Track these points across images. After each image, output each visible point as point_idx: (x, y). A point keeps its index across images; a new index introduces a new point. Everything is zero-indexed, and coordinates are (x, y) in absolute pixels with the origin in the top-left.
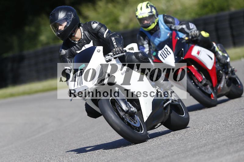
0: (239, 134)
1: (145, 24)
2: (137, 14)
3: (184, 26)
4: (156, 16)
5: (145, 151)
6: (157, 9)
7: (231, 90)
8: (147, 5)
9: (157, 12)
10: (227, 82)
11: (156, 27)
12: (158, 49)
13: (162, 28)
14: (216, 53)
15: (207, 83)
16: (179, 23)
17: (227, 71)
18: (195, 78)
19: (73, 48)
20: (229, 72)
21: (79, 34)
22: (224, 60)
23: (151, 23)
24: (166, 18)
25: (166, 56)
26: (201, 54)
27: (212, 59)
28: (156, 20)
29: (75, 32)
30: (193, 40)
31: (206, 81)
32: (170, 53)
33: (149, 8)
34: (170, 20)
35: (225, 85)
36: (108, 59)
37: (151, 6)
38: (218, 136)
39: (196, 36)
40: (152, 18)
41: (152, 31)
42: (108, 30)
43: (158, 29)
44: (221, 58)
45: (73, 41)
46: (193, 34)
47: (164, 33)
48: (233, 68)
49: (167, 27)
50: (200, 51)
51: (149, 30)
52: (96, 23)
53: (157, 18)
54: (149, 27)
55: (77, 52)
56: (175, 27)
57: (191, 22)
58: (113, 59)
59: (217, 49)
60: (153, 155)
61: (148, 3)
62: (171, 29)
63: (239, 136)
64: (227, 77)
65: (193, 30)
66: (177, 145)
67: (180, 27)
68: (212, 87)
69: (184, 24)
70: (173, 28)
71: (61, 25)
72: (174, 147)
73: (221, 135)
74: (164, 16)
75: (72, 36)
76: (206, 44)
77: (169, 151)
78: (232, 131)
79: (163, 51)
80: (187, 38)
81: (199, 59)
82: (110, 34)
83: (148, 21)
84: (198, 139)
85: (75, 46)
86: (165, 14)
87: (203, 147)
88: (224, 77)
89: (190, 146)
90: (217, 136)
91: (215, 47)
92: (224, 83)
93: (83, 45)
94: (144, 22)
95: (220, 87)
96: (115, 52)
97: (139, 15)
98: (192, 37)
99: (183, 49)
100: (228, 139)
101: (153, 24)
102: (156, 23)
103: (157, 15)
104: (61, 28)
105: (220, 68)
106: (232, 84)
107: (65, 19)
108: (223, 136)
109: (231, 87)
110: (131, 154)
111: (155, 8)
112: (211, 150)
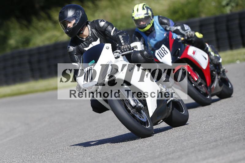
0: (207, 142)
1: (141, 25)
2: (133, 16)
3: (179, 28)
4: (152, 18)
5: (113, 157)
6: (152, 10)
7: (222, 90)
8: (143, 7)
9: (152, 13)
10: (219, 82)
11: (151, 28)
12: (155, 49)
13: (158, 29)
14: (209, 53)
15: (202, 82)
16: (173, 24)
17: (219, 71)
18: (191, 77)
19: (80, 45)
20: (221, 73)
21: (87, 31)
22: (216, 60)
23: (147, 25)
24: (161, 19)
25: (163, 55)
26: (196, 54)
27: (206, 59)
28: (152, 21)
29: (83, 29)
30: (189, 40)
31: (201, 81)
32: (167, 53)
33: (145, 9)
34: (165, 21)
35: (218, 85)
36: (116, 56)
37: (147, 8)
38: (187, 143)
39: (191, 37)
40: (148, 19)
41: (147, 32)
42: (114, 28)
43: (153, 30)
44: (214, 58)
45: (80, 39)
46: (188, 34)
47: (160, 33)
48: (224, 68)
49: (162, 28)
50: (196, 51)
51: (145, 31)
52: (104, 21)
53: (152, 19)
54: (145, 28)
55: (84, 49)
56: (170, 29)
57: (185, 24)
58: (121, 56)
59: (210, 50)
60: (121, 161)
61: (144, 5)
62: (165, 30)
63: (207, 143)
64: (219, 77)
65: (189, 31)
66: (145, 152)
67: (175, 28)
68: (206, 86)
69: (179, 26)
70: (168, 29)
71: (70, 23)
72: (142, 153)
73: (189, 142)
74: (159, 17)
75: (80, 33)
76: (200, 45)
77: (138, 157)
78: (201, 139)
79: (160, 50)
80: (182, 39)
81: (195, 59)
82: (117, 32)
83: (144, 22)
84: (167, 146)
85: (83, 43)
86: (160, 16)
87: (171, 154)
88: (217, 77)
89: (158, 153)
90: (185, 144)
91: (207, 48)
92: (217, 82)
93: (91, 43)
94: (140, 23)
95: (213, 86)
96: (123, 49)
97: (135, 16)
98: (188, 38)
99: (179, 49)
100: (197, 146)
101: (149, 25)
102: (151, 25)
103: (153, 16)
104: (70, 25)
105: (214, 68)
106: (224, 85)
107: (74, 17)
108: (191, 143)
109: (222, 86)
110: (98, 160)
111: (151, 10)
112: (179, 157)
